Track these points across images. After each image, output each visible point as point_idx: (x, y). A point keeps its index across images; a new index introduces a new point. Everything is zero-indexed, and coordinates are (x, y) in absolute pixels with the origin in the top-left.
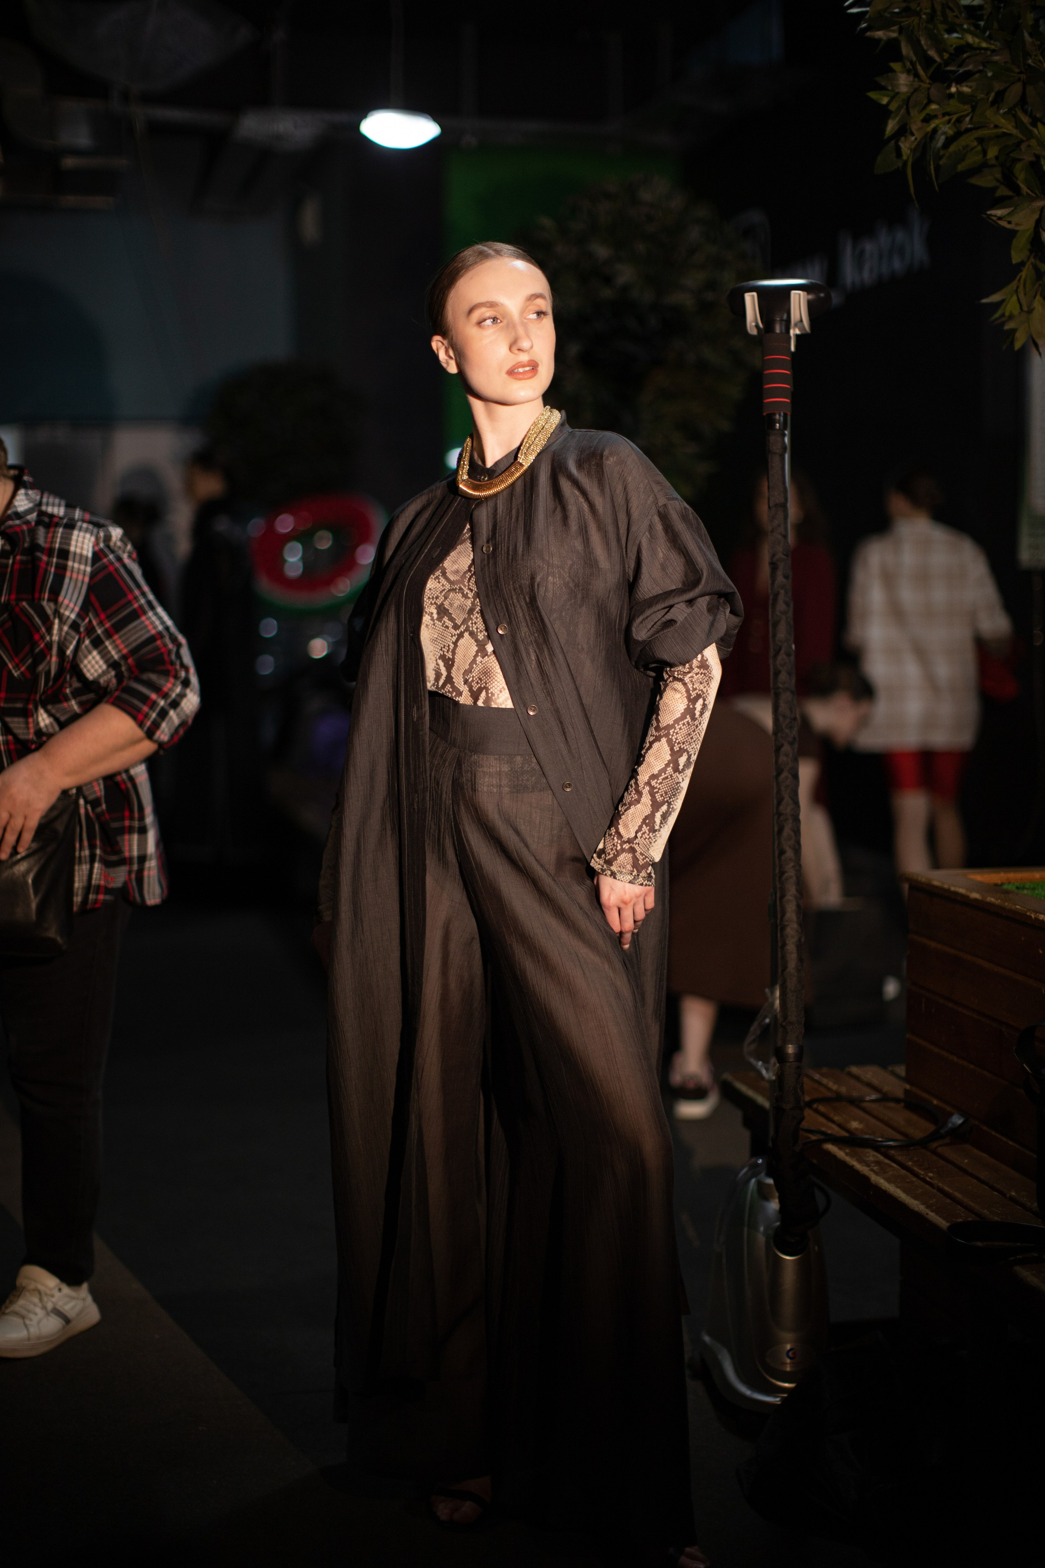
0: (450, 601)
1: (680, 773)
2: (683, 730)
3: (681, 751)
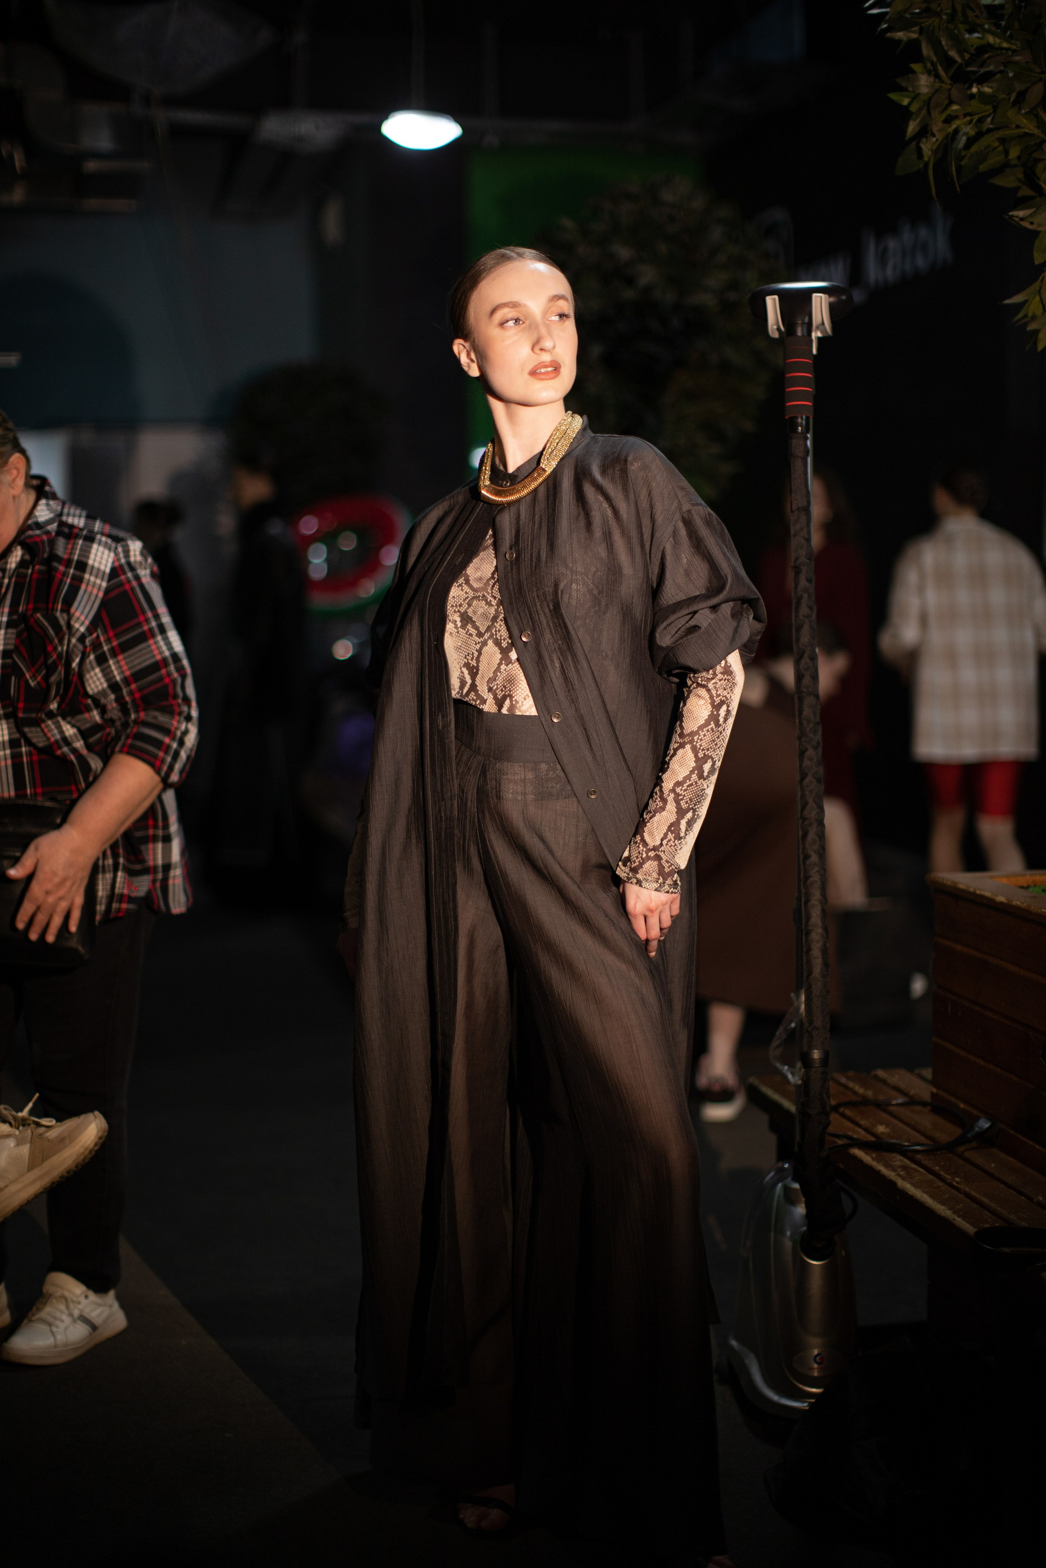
0: (473, 609)
1: (705, 779)
2: (708, 736)
3: (706, 758)
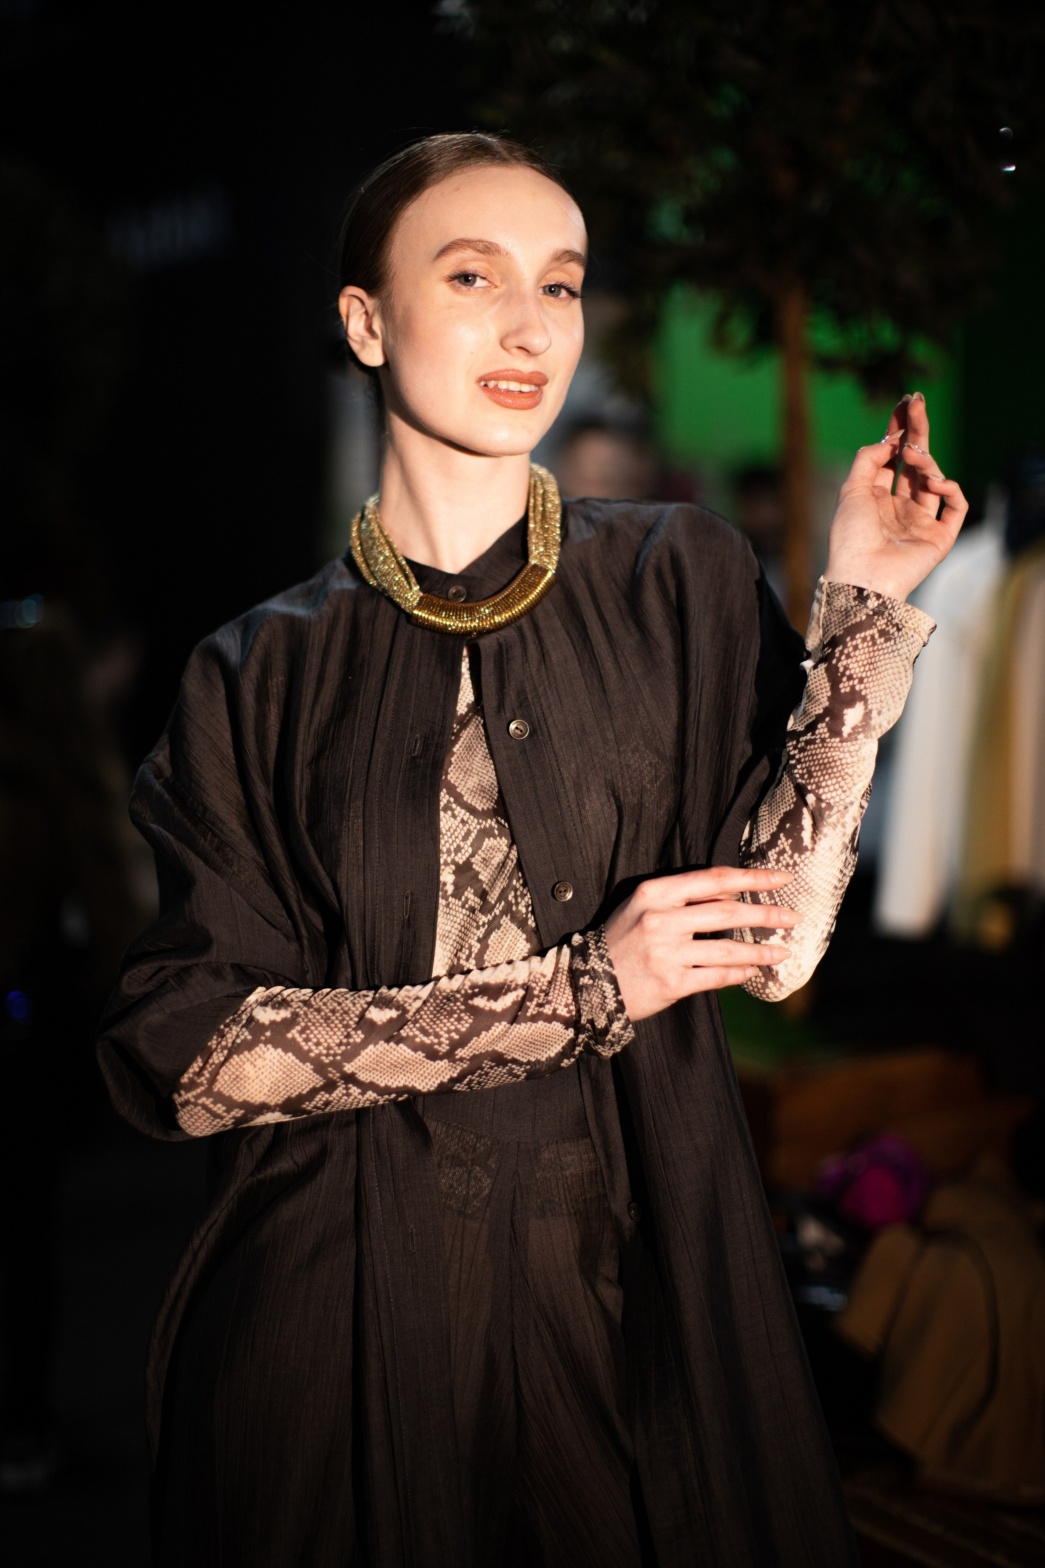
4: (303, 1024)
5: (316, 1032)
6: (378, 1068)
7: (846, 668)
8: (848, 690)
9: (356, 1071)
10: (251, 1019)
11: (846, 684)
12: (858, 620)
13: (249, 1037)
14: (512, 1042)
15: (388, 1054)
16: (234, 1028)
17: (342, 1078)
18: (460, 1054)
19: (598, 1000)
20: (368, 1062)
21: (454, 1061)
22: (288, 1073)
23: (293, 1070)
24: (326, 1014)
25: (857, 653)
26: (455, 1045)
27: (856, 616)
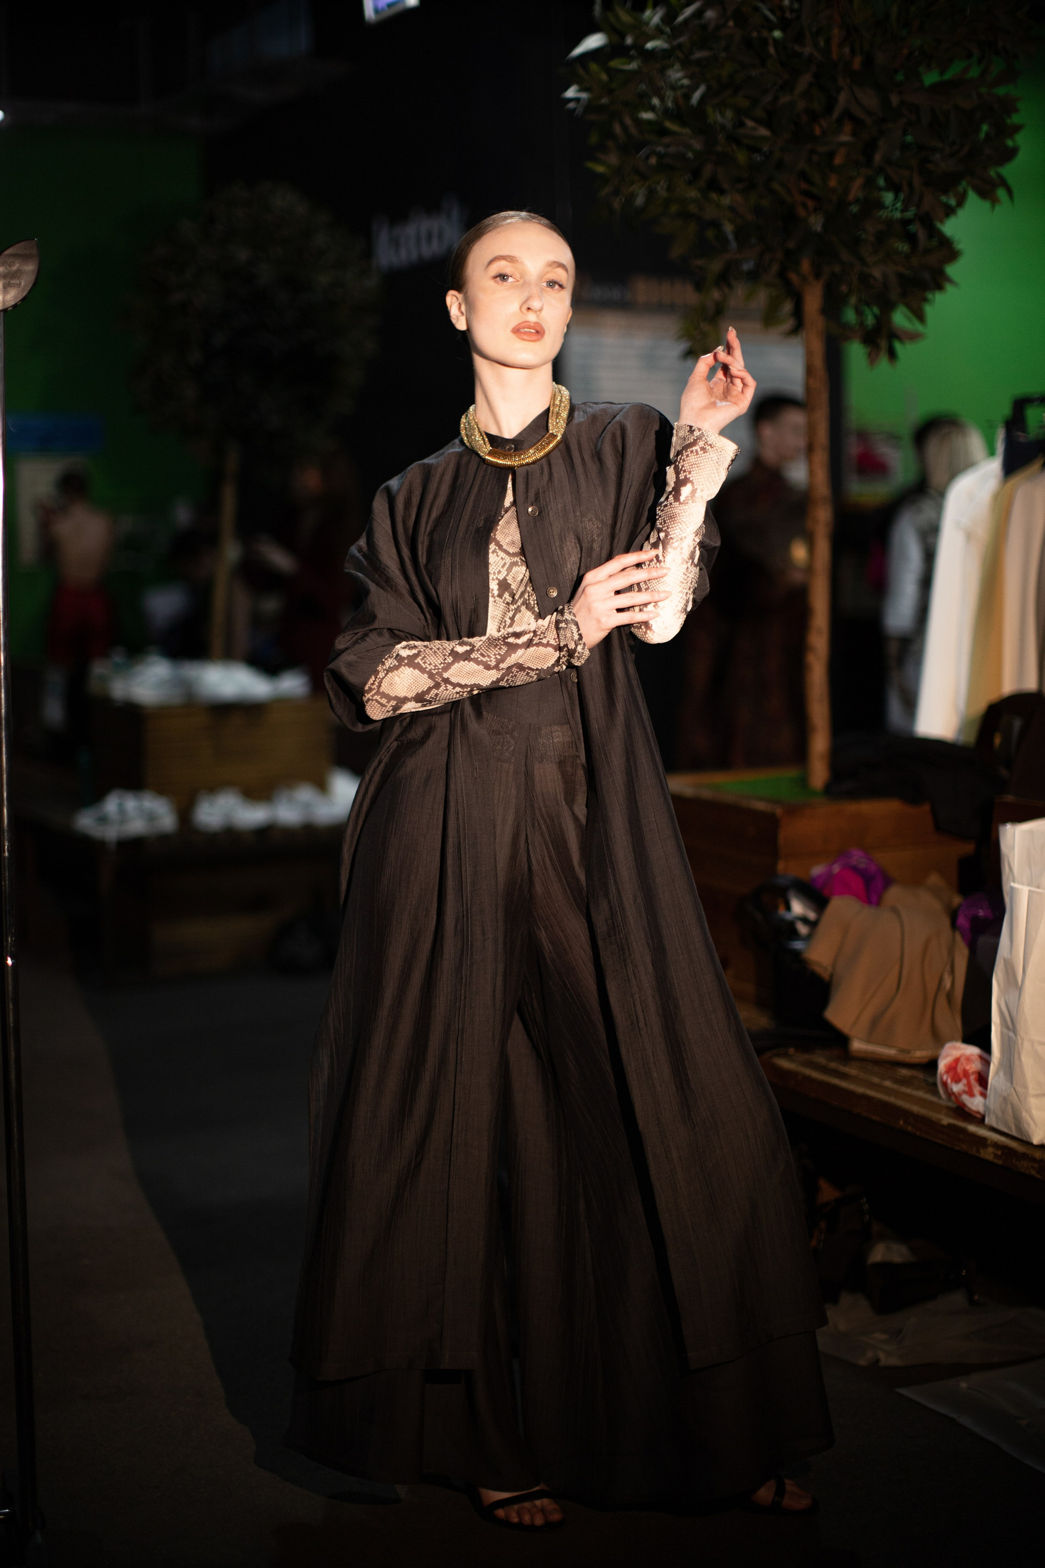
4: (423, 656)
5: (429, 659)
6: (461, 675)
7: (683, 466)
8: (683, 477)
9: (449, 677)
10: (398, 655)
11: (683, 475)
12: (689, 442)
13: (397, 664)
14: (526, 658)
15: (465, 667)
16: (389, 660)
17: (442, 681)
18: (502, 667)
19: (570, 635)
20: (455, 672)
21: (499, 670)
22: (416, 680)
23: (418, 678)
24: (435, 650)
25: (688, 458)
26: (499, 662)
27: (688, 440)
